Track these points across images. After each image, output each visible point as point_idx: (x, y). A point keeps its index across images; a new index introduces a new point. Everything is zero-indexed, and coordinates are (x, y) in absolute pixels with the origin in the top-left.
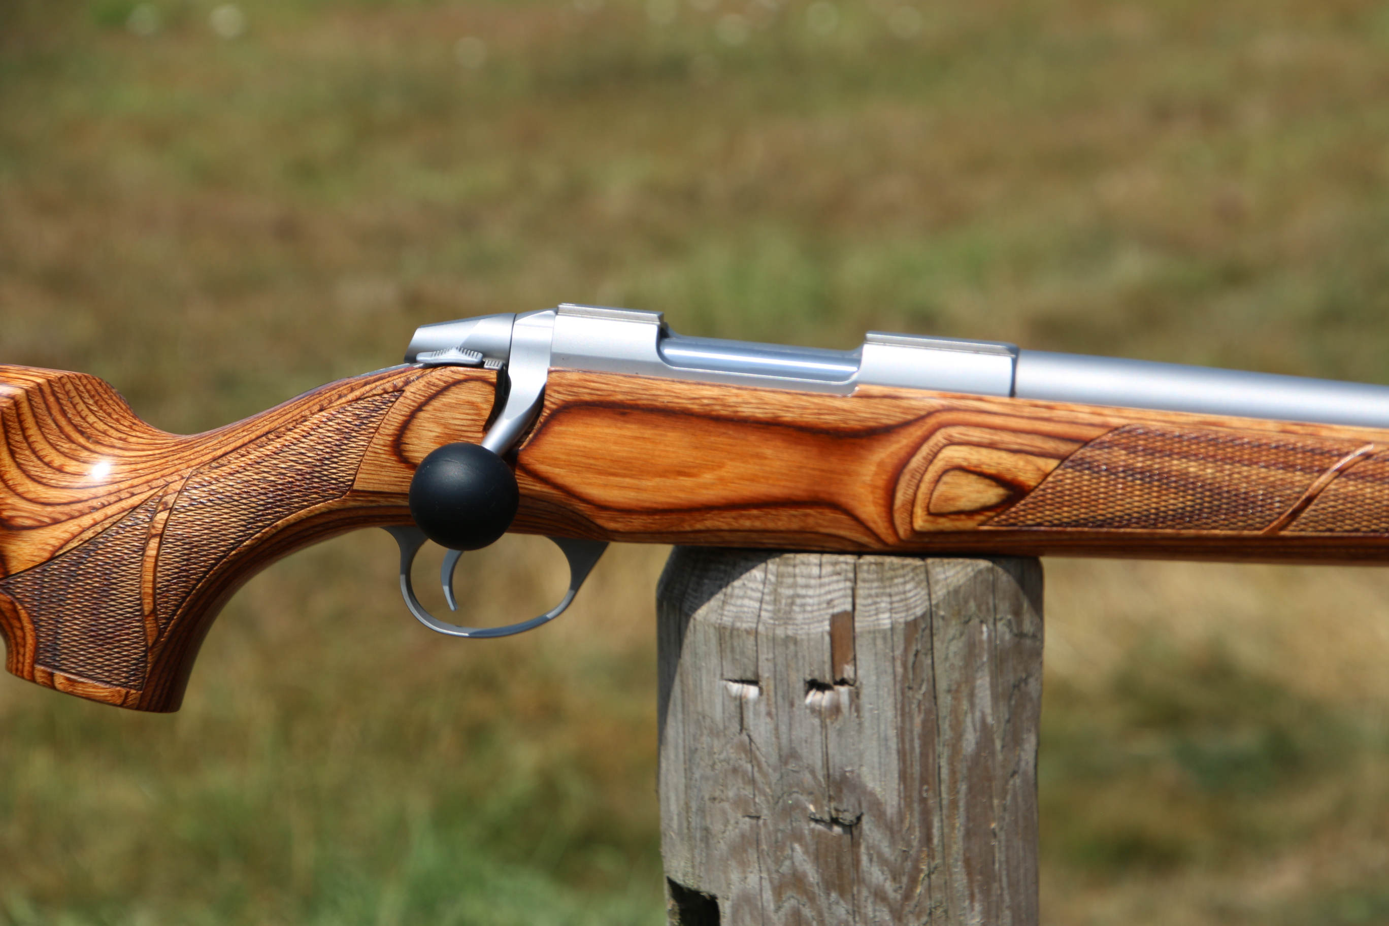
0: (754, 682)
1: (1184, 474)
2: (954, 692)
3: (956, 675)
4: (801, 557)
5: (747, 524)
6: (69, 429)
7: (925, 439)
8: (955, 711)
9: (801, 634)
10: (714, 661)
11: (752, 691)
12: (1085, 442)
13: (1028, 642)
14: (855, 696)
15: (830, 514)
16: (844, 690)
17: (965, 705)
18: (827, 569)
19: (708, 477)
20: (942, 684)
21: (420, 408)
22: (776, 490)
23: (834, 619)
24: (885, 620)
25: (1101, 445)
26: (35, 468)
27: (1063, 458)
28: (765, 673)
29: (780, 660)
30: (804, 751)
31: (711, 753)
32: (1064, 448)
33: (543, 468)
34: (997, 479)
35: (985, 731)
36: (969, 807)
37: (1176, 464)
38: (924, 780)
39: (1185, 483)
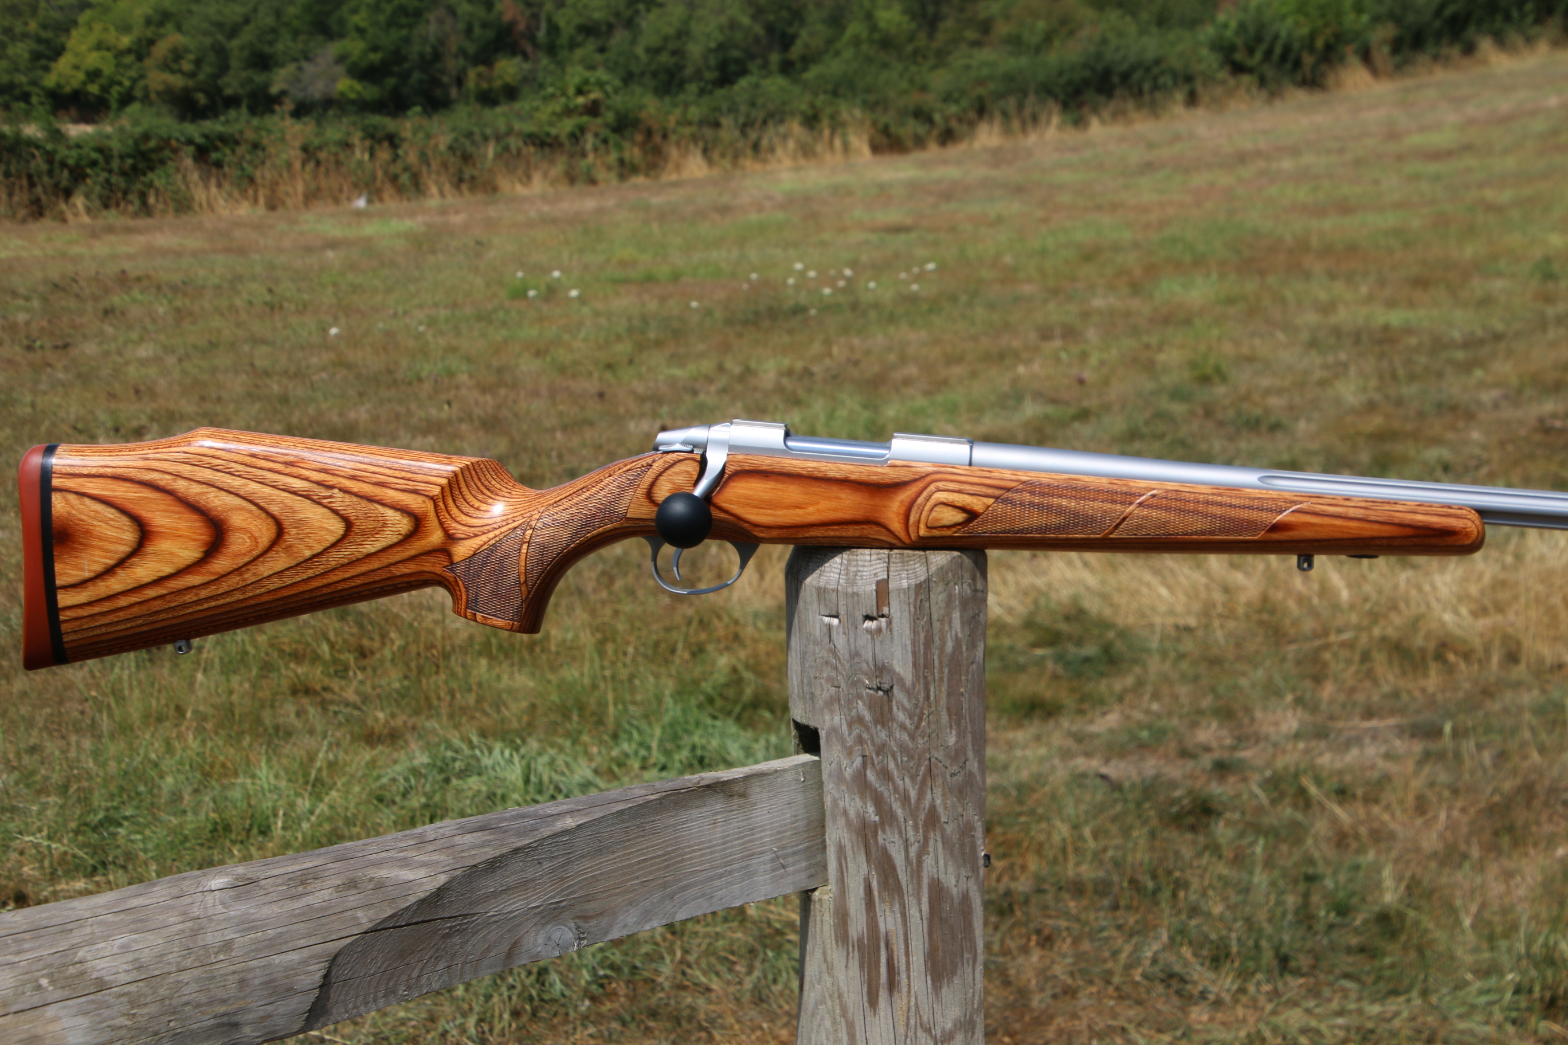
0: (836, 617)
1: (1060, 506)
2: (941, 621)
3: (942, 612)
4: (860, 551)
5: (832, 533)
6: (482, 488)
7: (925, 488)
8: (941, 631)
9: (861, 591)
10: (815, 606)
11: (835, 621)
12: (1008, 489)
13: (979, 594)
14: (889, 623)
15: (876, 528)
16: (883, 620)
17: (947, 628)
18: (874, 557)
19: (811, 509)
20: (935, 617)
21: (660, 474)
22: (847, 515)
23: (878, 583)
24: (905, 584)
25: (1017, 491)
26: (466, 508)
27: (997, 498)
28: (842, 612)
29: (850, 605)
30: (863, 653)
31: (814, 654)
32: (997, 492)
33: (725, 505)
34: (962, 509)
35: (958, 641)
36: (949, 681)
37: (1056, 501)
38: (925, 667)
39: (1060, 510)
